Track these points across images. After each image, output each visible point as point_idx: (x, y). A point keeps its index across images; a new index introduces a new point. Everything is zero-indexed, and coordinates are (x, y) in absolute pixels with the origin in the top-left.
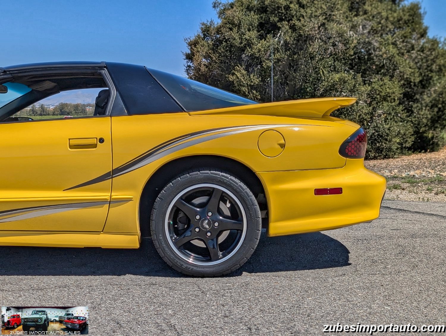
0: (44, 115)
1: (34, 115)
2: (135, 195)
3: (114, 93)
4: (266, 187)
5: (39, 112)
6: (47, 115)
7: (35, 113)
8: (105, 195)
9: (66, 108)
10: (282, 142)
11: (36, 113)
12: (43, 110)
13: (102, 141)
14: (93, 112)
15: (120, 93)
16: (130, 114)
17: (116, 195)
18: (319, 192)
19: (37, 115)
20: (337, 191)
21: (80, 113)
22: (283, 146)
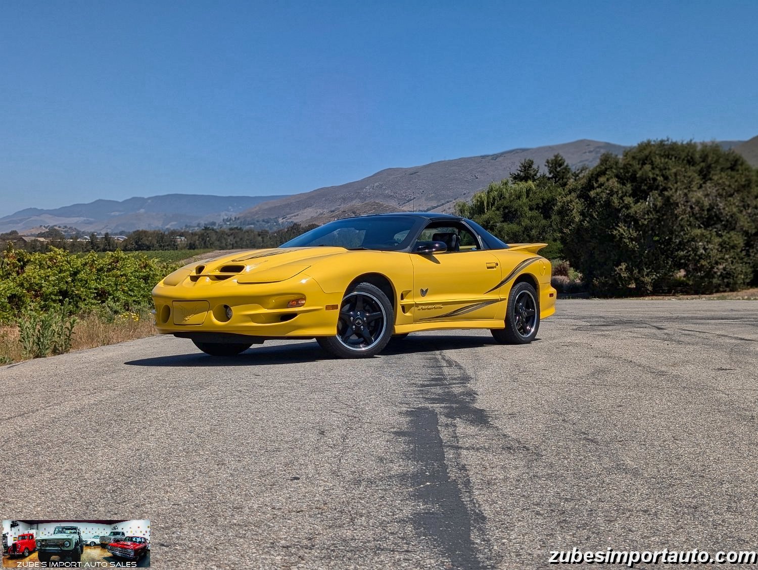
8: (498, 296)
9: (145, 238)
14: (187, 244)
17: (502, 296)
21: (168, 246)
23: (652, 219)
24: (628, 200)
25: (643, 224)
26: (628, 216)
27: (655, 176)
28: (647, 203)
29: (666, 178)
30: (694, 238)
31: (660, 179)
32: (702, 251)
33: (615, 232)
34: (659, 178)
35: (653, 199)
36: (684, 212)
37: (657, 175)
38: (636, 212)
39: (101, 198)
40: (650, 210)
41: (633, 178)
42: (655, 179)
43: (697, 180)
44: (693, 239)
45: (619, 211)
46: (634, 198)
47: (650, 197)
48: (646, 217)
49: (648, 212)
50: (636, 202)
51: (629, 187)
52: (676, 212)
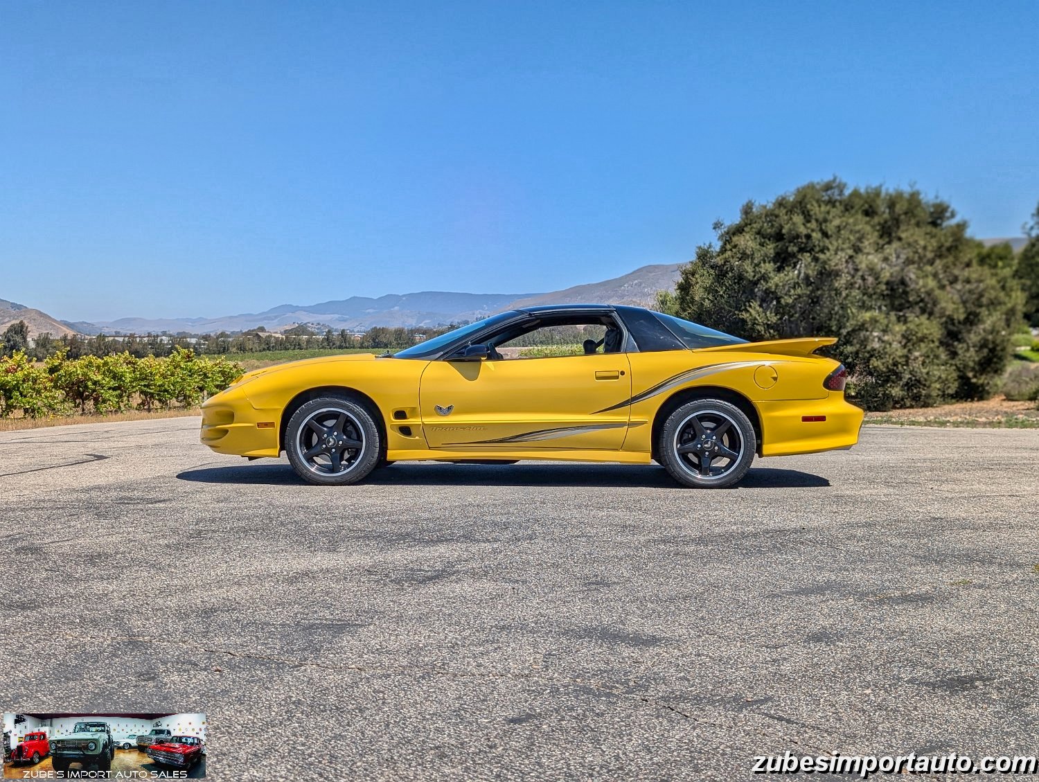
0: (346, 348)
1: (330, 348)
2: (650, 419)
3: (625, 332)
4: (760, 413)
5: (338, 343)
6: (351, 347)
7: (331, 344)
8: (625, 419)
10: (775, 375)
11: (334, 344)
12: (345, 340)
13: (623, 373)
15: (631, 333)
16: (641, 351)
17: (634, 419)
18: (806, 419)
19: (334, 348)
20: (822, 418)
22: (775, 379)
23: (800, 296)
24: (769, 267)
25: (787, 304)
26: (767, 292)
27: (809, 231)
28: (796, 272)
29: (825, 234)
30: (863, 325)
31: (816, 236)
32: (876, 345)
33: (745, 315)
34: (814, 235)
35: (805, 266)
36: (850, 286)
37: (813, 230)
38: (777, 285)
39: (356, 295)
40: (798, 283)
41: (779, 237)
42: (808, 237)
43: (872, 238)
44: (862, 327)
45: (756, 283)
46: (775, 263)
47: (801, 264)
48: (792, 291)
49: (796, 285)
50: (779, 269)
51: (770, 248)
52: (836, 285)
